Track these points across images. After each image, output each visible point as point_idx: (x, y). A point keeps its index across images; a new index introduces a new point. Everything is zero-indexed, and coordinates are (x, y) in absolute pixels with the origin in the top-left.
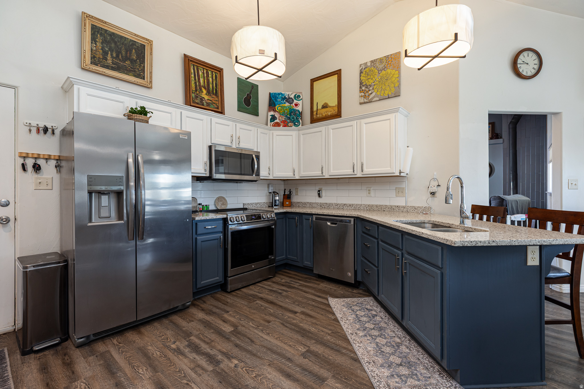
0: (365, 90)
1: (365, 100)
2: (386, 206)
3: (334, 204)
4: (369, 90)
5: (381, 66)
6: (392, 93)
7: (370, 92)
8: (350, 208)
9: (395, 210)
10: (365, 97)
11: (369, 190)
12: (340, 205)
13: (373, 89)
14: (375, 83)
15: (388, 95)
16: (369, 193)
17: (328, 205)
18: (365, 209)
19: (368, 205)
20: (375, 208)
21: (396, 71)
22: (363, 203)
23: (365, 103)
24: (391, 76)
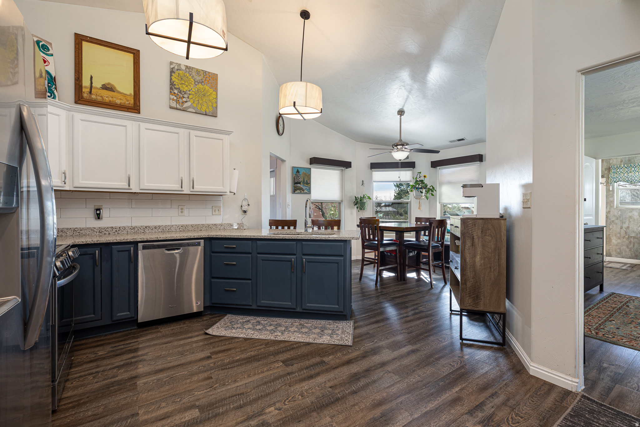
0: (178, 94)
1: (178, 107)
2: (203, 225)
3: (127, 228)
4: (184, 97)
5: (198, 78)
6: (210, 111)
7: (184, 100)
8: (156, 231)
9: (212, 229)
10: (177, 102)
11: (182, 209)
12: (139, 228)
13: (188, 97)
14: (190, 92)
15: (206, 112)
16: (182, 212)
17: (116, 230)
18: (178, 230)
19: (181, 225)
20: (190, 228)
21: (214, 91)
22: (173, 224)
23: (177, 109)
24: (209, 94)
